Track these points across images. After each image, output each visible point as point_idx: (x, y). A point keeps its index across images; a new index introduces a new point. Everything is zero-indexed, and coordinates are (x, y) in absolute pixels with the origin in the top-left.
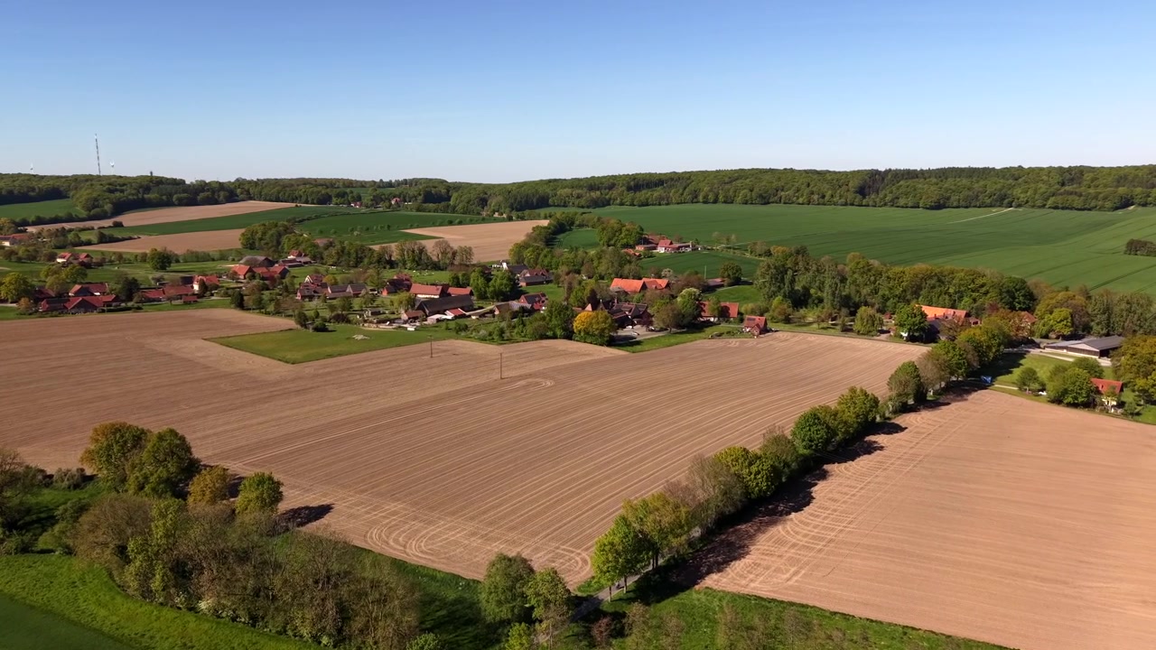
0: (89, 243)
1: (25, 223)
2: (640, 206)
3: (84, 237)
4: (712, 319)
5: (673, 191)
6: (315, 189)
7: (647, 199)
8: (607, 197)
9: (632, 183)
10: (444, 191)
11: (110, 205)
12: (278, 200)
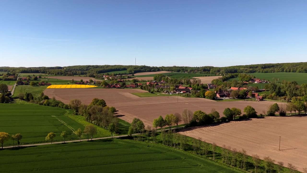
0: (126, 78)
1: (117, 75)
2: (265, 73)
3: (125, 77)
4: (250, 97)
5: (276, 69)
6: (177, 68)
7: (267, 71)
8: (255, 70)
9: (263, 66)
10: (209, 69)
11: (133, 71)
12: (168, 71)
